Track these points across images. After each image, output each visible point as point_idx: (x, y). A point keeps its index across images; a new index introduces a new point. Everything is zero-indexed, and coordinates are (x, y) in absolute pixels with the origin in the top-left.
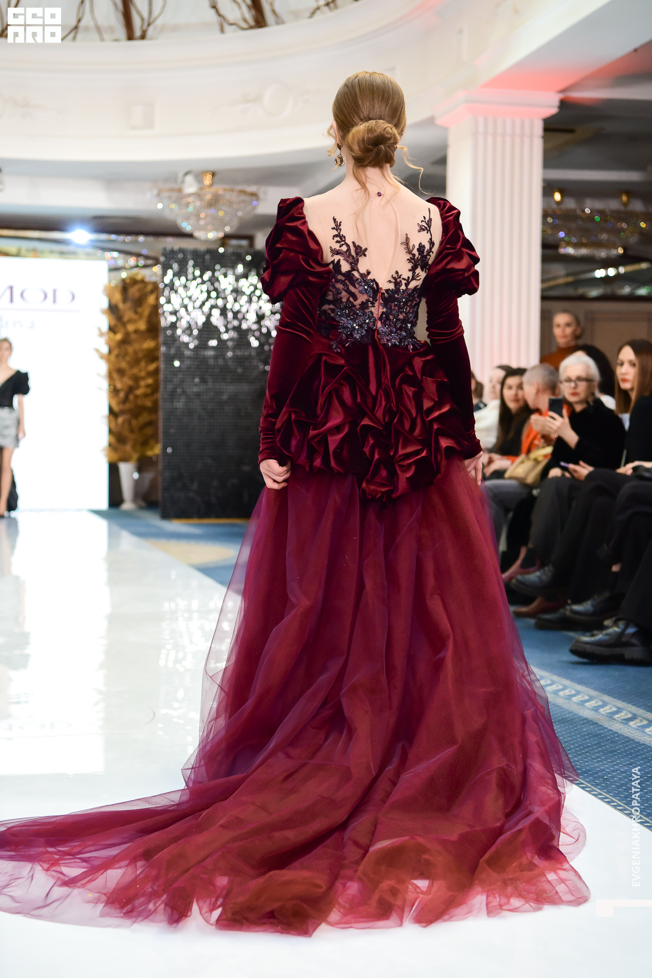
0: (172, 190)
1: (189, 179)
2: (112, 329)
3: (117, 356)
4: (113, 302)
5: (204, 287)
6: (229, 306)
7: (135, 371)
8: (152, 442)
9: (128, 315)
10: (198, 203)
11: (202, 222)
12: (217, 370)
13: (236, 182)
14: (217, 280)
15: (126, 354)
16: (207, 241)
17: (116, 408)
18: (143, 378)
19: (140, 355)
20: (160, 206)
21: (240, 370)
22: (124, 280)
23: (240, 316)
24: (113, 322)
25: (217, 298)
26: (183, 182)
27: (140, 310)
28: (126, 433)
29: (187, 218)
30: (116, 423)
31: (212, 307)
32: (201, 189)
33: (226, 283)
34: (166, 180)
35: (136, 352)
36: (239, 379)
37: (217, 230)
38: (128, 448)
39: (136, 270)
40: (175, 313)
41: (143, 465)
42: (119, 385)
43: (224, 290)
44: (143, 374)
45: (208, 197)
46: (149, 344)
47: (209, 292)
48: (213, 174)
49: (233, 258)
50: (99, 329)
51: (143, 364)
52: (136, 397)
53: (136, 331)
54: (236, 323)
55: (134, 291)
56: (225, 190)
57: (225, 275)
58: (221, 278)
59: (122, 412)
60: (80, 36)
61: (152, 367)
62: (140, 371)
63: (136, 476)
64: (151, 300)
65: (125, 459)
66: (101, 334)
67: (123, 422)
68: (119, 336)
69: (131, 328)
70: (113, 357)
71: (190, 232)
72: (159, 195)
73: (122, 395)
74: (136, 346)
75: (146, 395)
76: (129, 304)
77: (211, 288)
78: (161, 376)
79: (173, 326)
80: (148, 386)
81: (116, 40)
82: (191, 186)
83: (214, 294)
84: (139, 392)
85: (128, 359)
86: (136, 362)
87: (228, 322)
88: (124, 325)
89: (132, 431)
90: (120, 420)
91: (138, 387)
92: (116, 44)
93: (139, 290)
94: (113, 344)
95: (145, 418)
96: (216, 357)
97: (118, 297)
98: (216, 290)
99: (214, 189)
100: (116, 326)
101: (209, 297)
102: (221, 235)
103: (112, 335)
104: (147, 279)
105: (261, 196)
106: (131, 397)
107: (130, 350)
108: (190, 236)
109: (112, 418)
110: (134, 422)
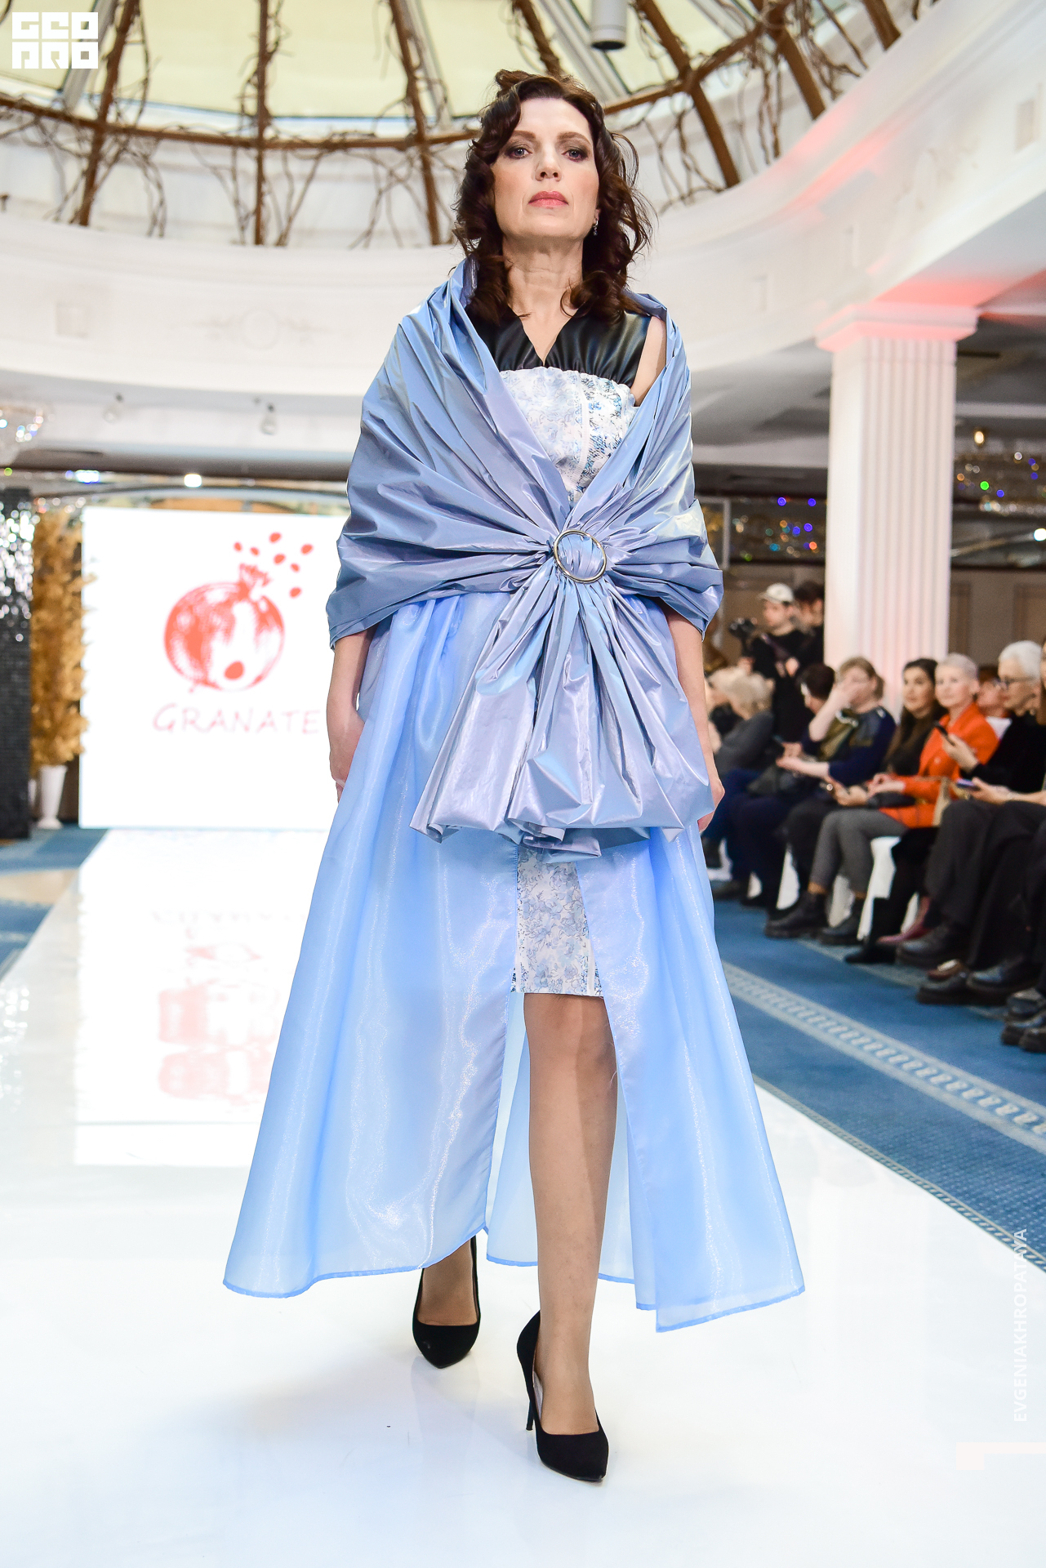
60: (374, 242)
81: (418, 246)
92: (418, 249)
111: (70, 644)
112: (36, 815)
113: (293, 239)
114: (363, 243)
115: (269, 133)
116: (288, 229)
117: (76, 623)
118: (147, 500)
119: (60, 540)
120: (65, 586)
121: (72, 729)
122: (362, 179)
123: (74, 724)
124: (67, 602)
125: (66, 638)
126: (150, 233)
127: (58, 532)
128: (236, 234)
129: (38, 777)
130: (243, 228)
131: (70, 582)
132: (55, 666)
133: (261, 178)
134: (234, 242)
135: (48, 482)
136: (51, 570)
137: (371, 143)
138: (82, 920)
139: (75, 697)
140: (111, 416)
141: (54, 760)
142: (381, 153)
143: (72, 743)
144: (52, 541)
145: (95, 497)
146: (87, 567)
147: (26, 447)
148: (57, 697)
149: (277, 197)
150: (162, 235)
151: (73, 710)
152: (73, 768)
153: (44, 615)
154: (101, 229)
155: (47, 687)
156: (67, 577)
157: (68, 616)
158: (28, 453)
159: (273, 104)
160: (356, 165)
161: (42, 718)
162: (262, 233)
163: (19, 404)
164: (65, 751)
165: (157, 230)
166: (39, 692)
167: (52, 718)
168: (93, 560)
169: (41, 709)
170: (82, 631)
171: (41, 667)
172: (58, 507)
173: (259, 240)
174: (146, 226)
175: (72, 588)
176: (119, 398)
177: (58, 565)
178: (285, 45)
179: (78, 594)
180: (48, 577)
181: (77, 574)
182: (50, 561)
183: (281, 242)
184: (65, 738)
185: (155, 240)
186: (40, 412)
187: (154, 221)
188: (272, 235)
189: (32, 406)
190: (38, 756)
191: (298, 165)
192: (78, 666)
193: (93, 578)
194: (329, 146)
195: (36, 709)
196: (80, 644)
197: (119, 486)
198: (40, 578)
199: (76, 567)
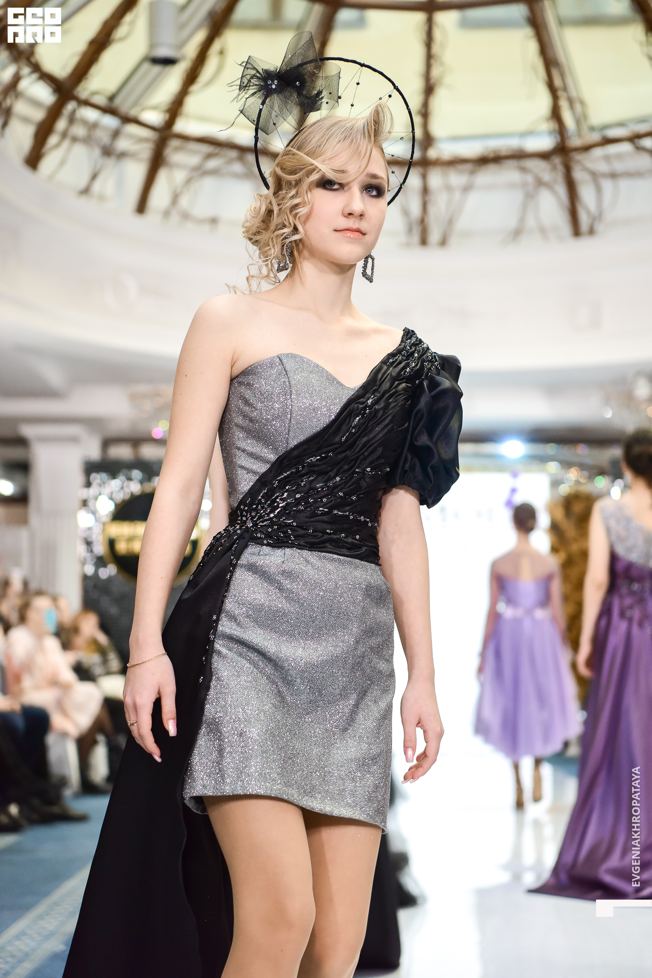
1: (641, 381)
81: (561, 238)
113: (453, 239)
114: (512, 240)
115: (432, 154)
116: (449, 230)
122: (511, 186)
128: (403, 238)
130: (410, 233)
133: (425, 191)
134: (402, 246)
137: (519, 156)
142: (531, 164)
149: (439, 206)
159: (437, 128)
160: (509, 174)
162: (426, 236)
173: (423, 242)
178: (447, 80)
183: (443, 242)
188: (435, 237)
191: (457, 178)
194: (483, 161)
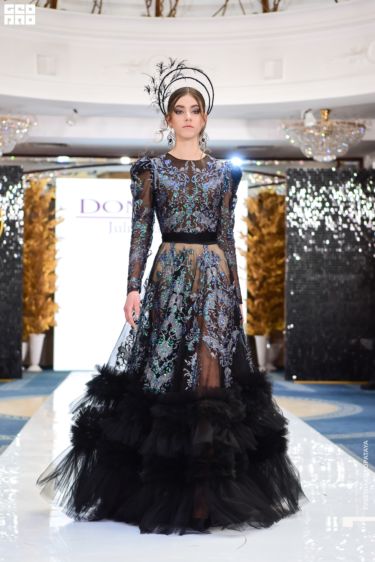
0: (297, 124)
1: (309, 115)
2: (249, 232)
3: (254, 253)
4: (252, 212)
5: (320, 199)
6: (340, 213)
7: (268, 264)
8: (280, 320)
9: (263, 221)
10: (316, 134)
11: (320, 149)
12: (330, 263)
13: (347, 117)
14: (331, 193)
15: (261, 251)
16: (324, 162)
17: (253, 294)
18: (273, 270)
19: (272, 252)
20: (288, 137)
21: (348, 263)
22: (260, 195)
23: (348, 220)
24: (251, 227)
25: (330, 207)
26: (304, 118)
27: (271, 217)
28: (260, 312)
29: (308, 146)
30: (253, 306)
31: (327, 214)
32: (319, 123)
33: (337, 195)
34: (292, 117)
35: (268, 250)
36: (348, 270)
37: (331, 154)
38: (262, 324)
39: (270, 187)
40: (297, 220)
41: (274, 337)
42: (255, 276)
43: (336, 200)
44: (274, 267)
45: (325, 128)
46: (278, 244)
47: (323, 202)
48: (329, 111)
49: (343, 175)
50: (241, 233)
51: (274, 259)
52: (269, 284)
53: (269, 234)
54: (345, 226)
55: (268, 203)
56: (337, 123)
57: (337, 189)
58: (334, 191)
59: (258, 296)
60: (228, 12)
61: (281, 261)
62: (272, 265)
63: (268, 346)
64: (281, 209)
65: (260, 334)
66: (243, 236)
67: (258, 304)
68: (255, 238)
69: (264, 231)
70: (251, 254)
71: (311, 156)
72: (286, 128)
73: (257, 283)
74: (269, 245)
75: (276, 283)
76: (262, 214)
77: (326, 199)
78: (287, 269)
79: (295, 229)
80: (277, 276)
81: (255, 13)
82: (310, 121)
83: (327, 204)
84: (270, 281)
85: (262, 255)
86: (269, 257)
87: (339, 226)
88: (260, 229)
89: (265, 311)
90: (256, 302)
91: (270, 277)
92: (255, 15)
93: (272, 202)
94: (251, 244)
95: (275, 301)
96: (330, 253)
97: (255, 207)
98: (330, 201)
99: (329, 123)
100: (253, 230)
101: (324, 206)
102: (335, 158)
103: (250, 237)
104: (278, 193)
105: (366, 126)
106: (265, 284)
107: (264, 248)
108: (311, 159)
109: (250, 301)
110: (267, 304)
111: (48, 260)
112: (27, 364)
113: (179, 12)
114: (222, 11)
116: (176, 5)
117: (51, 247)
118: (95, 172)
119: (42, 198)
120: (44, 225)
121: (49, 311)
123: (50, 307)
124: (45, 235)
125: (45, 257)
126: (93, 12)
127: (40, 193)
128: (145, 10)
129: (28, 340)
130: (148, 7)
131: (47, 223)
132: (39, 274)
134: (144, 15)
135: (36, 163)
136: (37, 215)
138: (55, 427)
139: (51, 292)
140: (70, 122)
141: (38, 330)
143: (49, 320)
144: (36, 198)
145: (65, 172)
146: (58, 214)
147: (20, 142)
148: (40, 292)
150: (100, 13)
151: (49, 300)
152: (49, 334)
153: (32, 242)
154: (63, 9)
155: (33, 286)
156: (46, 220)
157: (47, 243)
158: (23, 145)
161: (31, 305)
162: (161, 8)
163: (16, 116)
164: (45, 325)
165: (97, 9)
166: (30, 289)
167: (37, 305)
168: (61, 209)
169: (29, 300)
170: (55, 252)
171: (30, 274)
172: (42, 178)
173: (158, 14)
174: (91, 8)
175: (48, 226)
176: (75, 111)
177: (40, 214)
179: (53, 230)
180: (34, 220)
181: (52, 217)
182: (36, 210)
183: (172, 14)
184: (44, 317)
185: (96, 15)
186: (28, 121)
187: (95, 5)
188: (166, 10)
189: (24, 117)
190: (28, 328)
192: (53, 273)
193: (62, 220)
195: (27, 299)
196: (54, 259)
197: (78, 165)
198: (29, 220)
199: (52, 213)
